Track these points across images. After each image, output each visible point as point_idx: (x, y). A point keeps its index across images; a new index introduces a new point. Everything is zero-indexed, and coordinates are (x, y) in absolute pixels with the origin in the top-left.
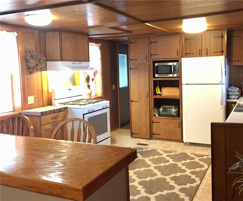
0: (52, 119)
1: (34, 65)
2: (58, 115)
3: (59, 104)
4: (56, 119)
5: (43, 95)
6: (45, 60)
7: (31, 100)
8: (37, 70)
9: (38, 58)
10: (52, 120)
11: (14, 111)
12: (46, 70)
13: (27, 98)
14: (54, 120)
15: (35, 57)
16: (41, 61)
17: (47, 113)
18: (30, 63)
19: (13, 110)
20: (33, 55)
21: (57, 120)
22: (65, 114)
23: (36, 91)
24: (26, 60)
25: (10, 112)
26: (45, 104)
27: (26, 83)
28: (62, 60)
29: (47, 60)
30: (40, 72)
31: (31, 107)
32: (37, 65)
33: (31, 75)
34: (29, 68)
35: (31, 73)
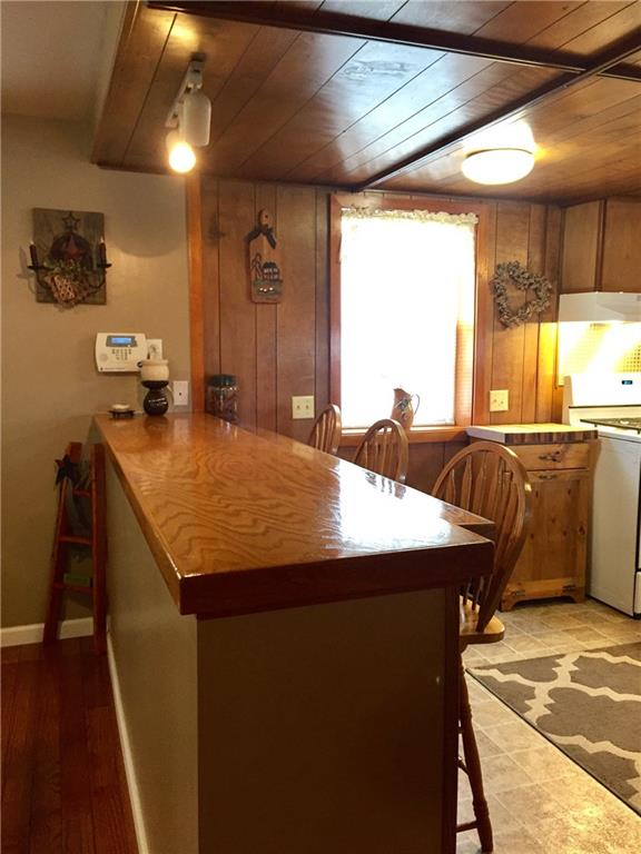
0: (541, 458)
1: (519, 305)
2: (564, 452)
3: (582, 421)
4: (554, 460)
5: (537, 393)
6: (555, 290)
7: (500, 400)
8: (525, 319)
9: (531, 284)
10: (542, 462)
11: (456, 425)
12: (555, 319)
13: (489, 394)
14: (550, 464)
15: (521, 280)
16: (541, 294)
17: (526, 440)
18: (506, 299)
19: (453, 422)
20: (519, 277)
21: (559, 465)
22: (589, 452)
23: (517, 378)
24: (495, 289)
25: (446, 425)
26: (542, 416)
27: (489, 354)
28: (599, 287)
29: (561, 291)
30: (537, 325)
31: (498, 418)
32: (527, 304)
33: (504, 333)
34: (501, 312)
35: (505, 326)
